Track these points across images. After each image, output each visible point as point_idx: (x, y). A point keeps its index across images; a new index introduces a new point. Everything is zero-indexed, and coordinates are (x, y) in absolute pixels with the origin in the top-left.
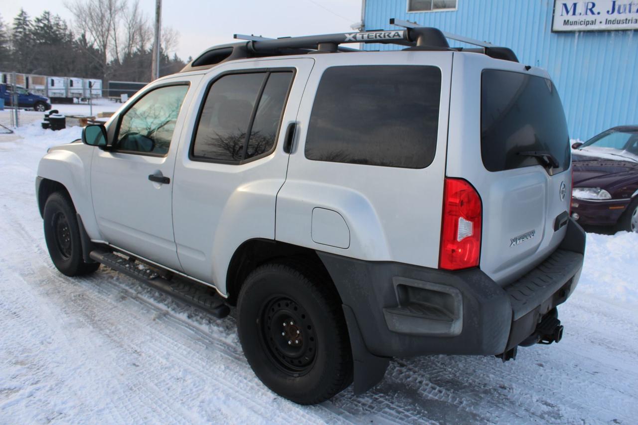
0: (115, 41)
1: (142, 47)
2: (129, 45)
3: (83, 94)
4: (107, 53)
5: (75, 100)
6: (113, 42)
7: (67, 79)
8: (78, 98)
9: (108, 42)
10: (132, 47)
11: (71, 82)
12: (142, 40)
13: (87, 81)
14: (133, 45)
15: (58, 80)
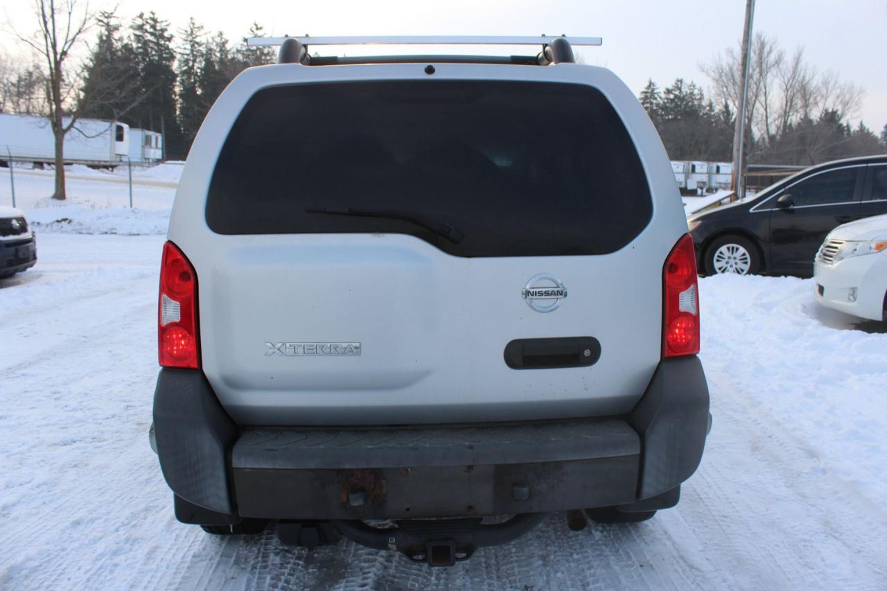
0: (766, 109)
1: (806, 115)
2: (785, 112)
3: (707, 183)
4: (752, 127)
5: (699, 191)
6: (762, 110)
7: (689, 164)
8: (702, 188)
9: (755, 111)
10: (788, 116)
11: (694, 167)
12: (806, 106)
13: (714, 165)
14: (791, 114)
15: (676, 164)
